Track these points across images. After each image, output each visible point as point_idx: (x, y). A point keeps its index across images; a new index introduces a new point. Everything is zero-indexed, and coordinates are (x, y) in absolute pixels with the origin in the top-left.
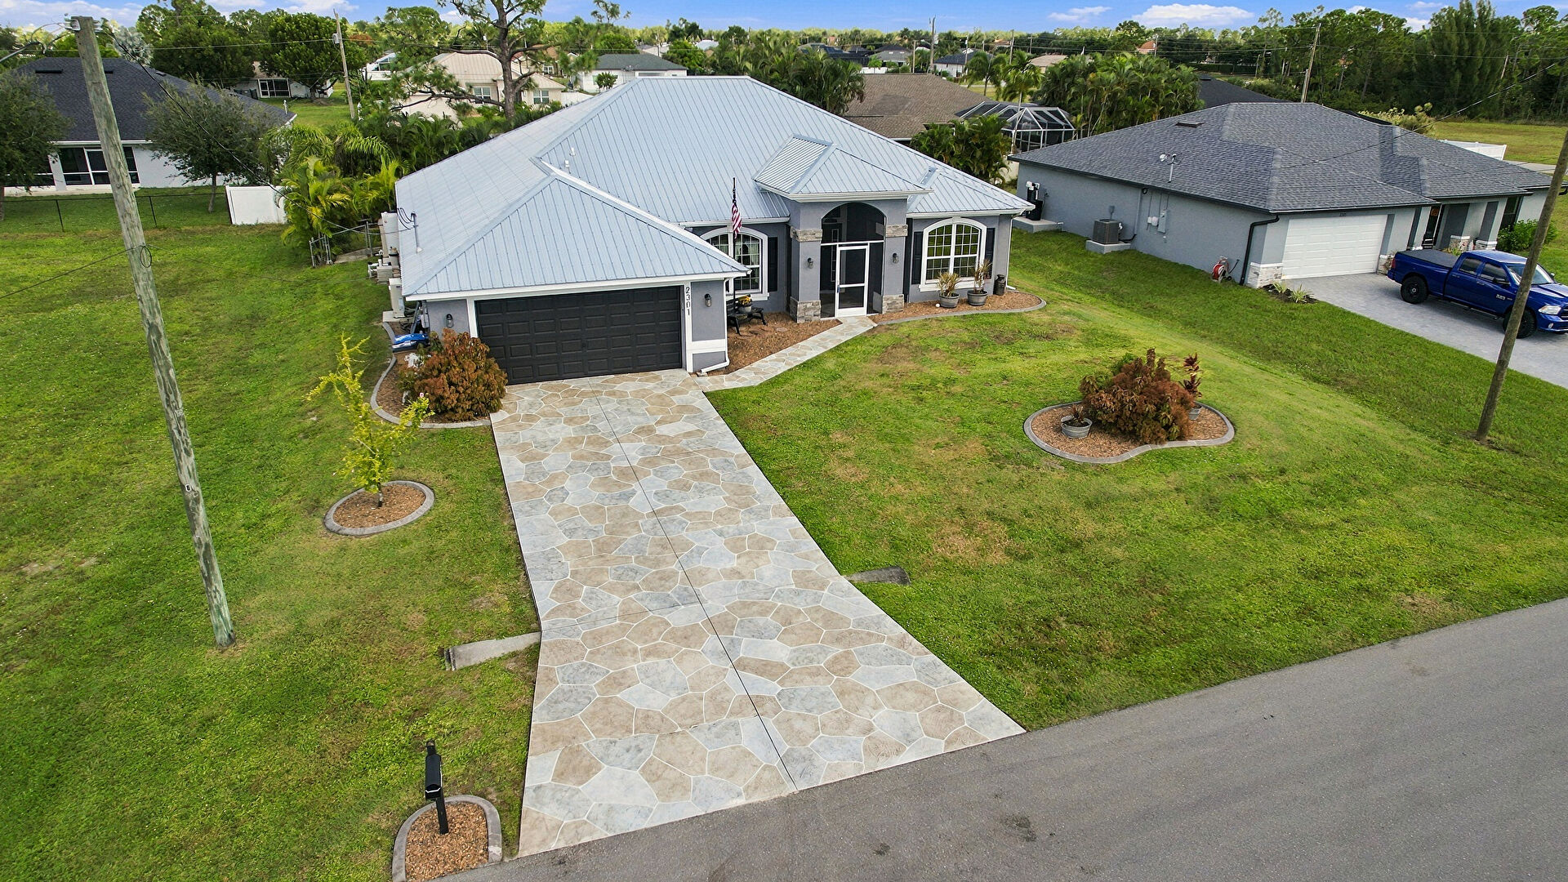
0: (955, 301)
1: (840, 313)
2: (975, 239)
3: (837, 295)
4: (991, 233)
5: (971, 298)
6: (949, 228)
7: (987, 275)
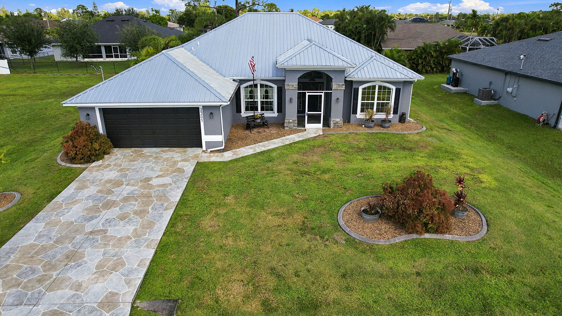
0: (372, 125)
1: (308, 126)
2: (389, 93)
3: (306, 117)
4: (398, 91)
5: (383, 123)
6: (374, 87)
7: (395, 112)
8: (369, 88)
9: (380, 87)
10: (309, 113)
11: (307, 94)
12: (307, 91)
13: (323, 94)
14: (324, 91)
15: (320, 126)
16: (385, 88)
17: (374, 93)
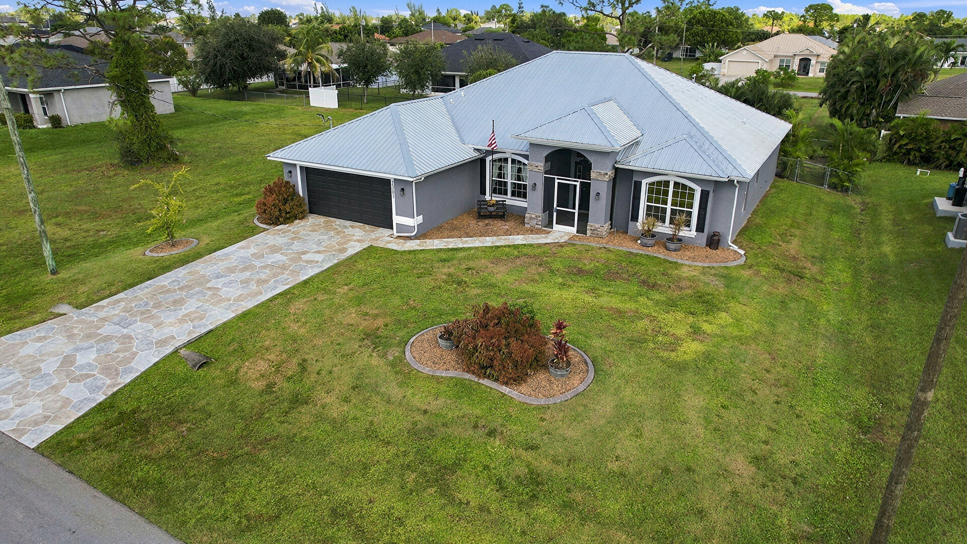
2: (692, 196)
3: (555, 214)
5: (668, 242)
6: (667, 183)
7: (700, 228)
8: (659, 183)
9: (676, 184)
10: (558, 208)
11: (557, 181)
12: (556, 177)
13: (578, 184)
14: (579, 180)
15: (573, 230)
16: (684, 187)
17: (666, 193)
